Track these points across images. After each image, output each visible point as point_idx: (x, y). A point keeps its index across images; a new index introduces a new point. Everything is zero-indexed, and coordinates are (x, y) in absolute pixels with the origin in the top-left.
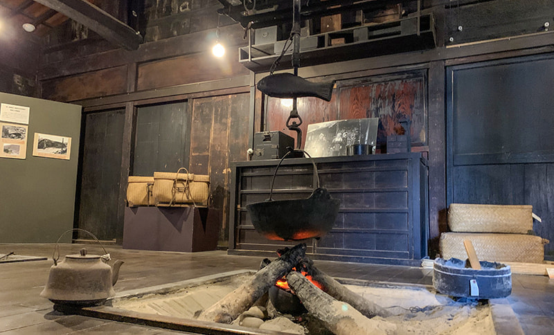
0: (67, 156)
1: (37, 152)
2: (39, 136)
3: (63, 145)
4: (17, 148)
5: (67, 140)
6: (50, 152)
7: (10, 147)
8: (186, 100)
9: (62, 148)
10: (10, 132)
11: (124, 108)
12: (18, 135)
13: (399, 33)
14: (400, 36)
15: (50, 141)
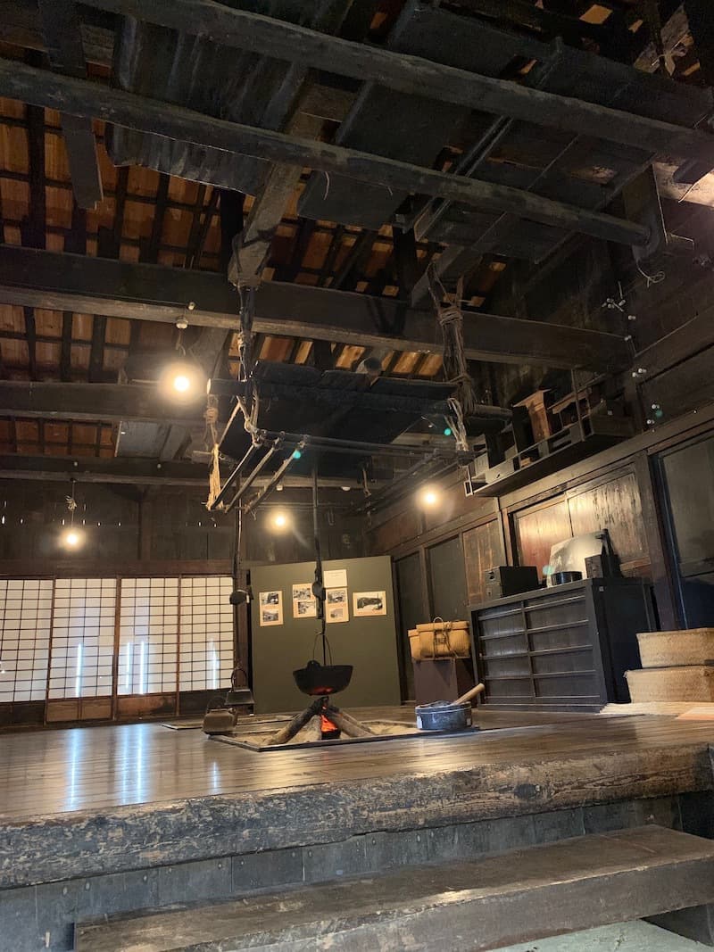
0: (383, 612)
1: (358, 612)
2: (358, 596)
3: (378, 601)
4: (340, 611)
5: (381, 595)
6: (369, 610)
7: (334, 611)
8: (457, 536)
9: (378, 603)
10: (334, 597)
11: (418, 552)
12: (340, 599)
13: (570, 442)
14: (571, 444)
15: (366, 599)
